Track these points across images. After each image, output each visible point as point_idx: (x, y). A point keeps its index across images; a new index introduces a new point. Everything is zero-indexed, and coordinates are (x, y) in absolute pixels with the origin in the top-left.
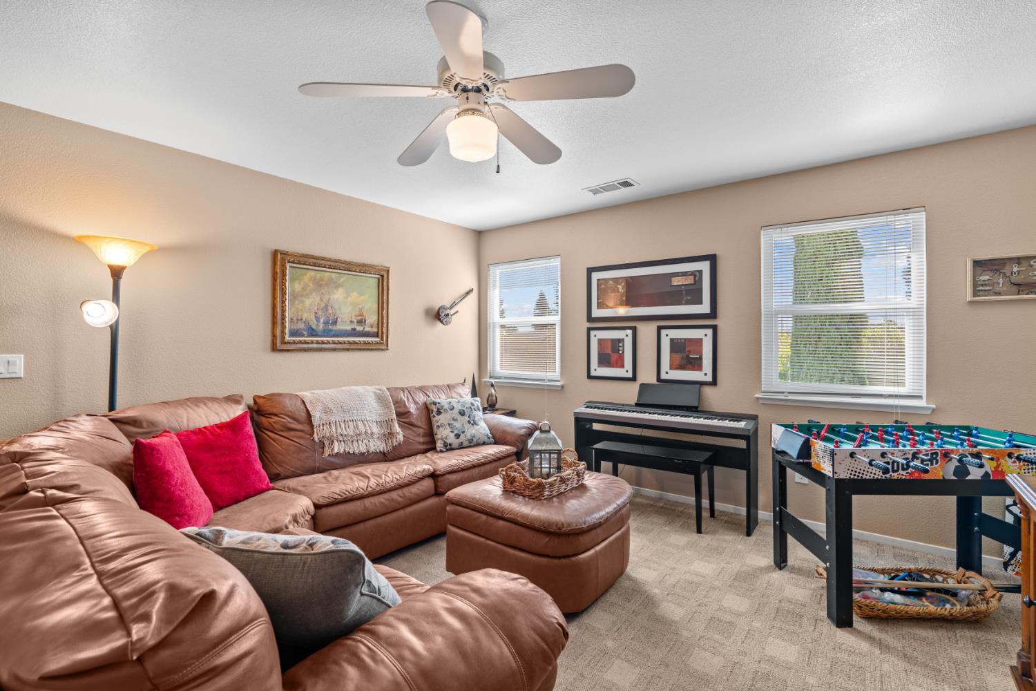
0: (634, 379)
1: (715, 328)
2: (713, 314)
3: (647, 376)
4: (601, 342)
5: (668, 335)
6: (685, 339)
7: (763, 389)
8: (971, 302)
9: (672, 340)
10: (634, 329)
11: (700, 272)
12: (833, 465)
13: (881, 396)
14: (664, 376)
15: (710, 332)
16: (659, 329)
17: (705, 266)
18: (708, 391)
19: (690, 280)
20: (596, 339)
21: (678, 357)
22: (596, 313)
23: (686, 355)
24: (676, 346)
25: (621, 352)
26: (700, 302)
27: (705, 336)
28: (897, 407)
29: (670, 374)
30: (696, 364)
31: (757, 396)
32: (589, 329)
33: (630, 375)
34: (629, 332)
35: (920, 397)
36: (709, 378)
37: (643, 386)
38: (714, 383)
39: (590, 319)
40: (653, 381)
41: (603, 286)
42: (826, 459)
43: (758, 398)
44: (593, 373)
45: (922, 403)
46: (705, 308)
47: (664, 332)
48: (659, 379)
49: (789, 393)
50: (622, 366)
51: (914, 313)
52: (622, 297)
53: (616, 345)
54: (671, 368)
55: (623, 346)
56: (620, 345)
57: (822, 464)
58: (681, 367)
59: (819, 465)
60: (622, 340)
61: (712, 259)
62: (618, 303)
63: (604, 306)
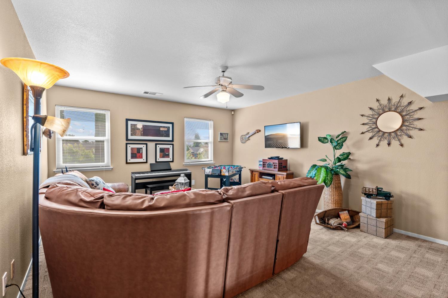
0: (146, 162)
1: (173, 145)
2: (173, 141)
3: (152, 160)
4: (132, 149)
5: (159, 147)
6: (164, 148)
7: (185, 162)
8: (220, 141)
9: (160, 148)
10: (146, 144)
11: (169, 127)
12: (229, 173)
13: (206, 161)
14: (158, 160)
15: (172, 146)
16: (156, 144)
17: (170, 125)
18: (171, 164)
19: (166, 129)
20: (130, 148)
21: (162, 154)
22: (130, 137)
23: (164, 153)
24: (162, 150)
25: (141, 153)
26: (169, 136)
27: (170, 147)
28: (210, 163)
29: (160, 159)
30: (168, 156)
31: (184, 164)
32: (127, 144)
33: (145, 161)
34: (145, 146)
36: (172, 160)
37: (151, 165)
38: (173, 161)
39: (127, 139)
40: (154, 162)
41: (133, 127)
42: (226, 172)
43: (184, 165)
44: (128, 161)
45: (212, 162)
46: (170, 138)
47: (158, 146)
48: (156, 162)
49: (191, 162)
50: (141, 157)
51: (211, 143)
52: (141, 132)
53: (139, 150)
54: (160, 158)
55: (142, 151)
56: (141, 150)
57: (225, 174)
58: (163, 157)
59: (224, 174)
60: (142, 148)
61: (172, 123)
62: (140, 134)
63: (134, 135)
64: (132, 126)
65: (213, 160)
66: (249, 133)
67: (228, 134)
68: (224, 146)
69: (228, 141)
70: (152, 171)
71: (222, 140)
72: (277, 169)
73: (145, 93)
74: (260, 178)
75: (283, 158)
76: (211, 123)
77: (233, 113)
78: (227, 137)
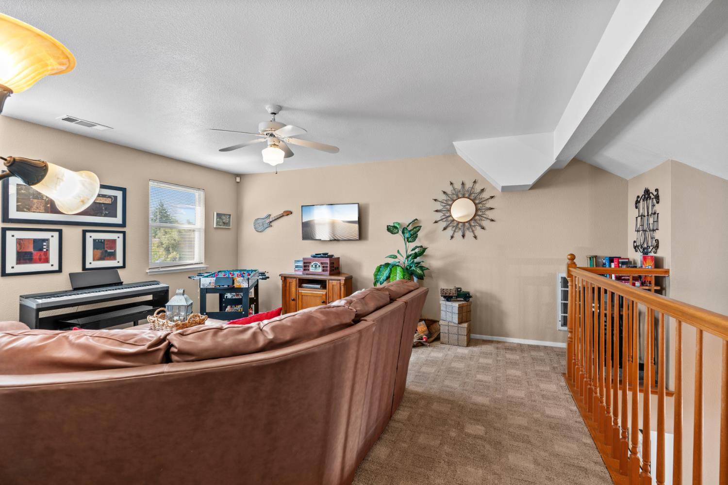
0: (60, 270)
1: (124, 233)
2: (124, 225)
3: (73, 265)
4: (20, 241)
5: (91, 238)
6: (104, 240)
7: (150, 267)
8: (216, 228)
9: (94, 240)
10: (60, 231)
11: (116, 197)
12: (248, 283)
13: (192, 264)
14: (88, 266)
15: (121, 235)
16: (84, 232)
17: (119, 194)
18: (120, 271)
19: (108, 201)
20: (14, 238)
21: (99, 252)
22: (14, 214)
23: (105, 250)
24: (98, 244)
26: (116, 216)
27: (118, 238)
28: (200, 268)
29: (91, 263)
30: (112, 256)
31: (148, 271)
32: (4, 230)
33: (56, 268)
34: (56, 234)
35: (202, 263)
36: (121, 264)
37: (72, 276)
38: (124, 267)
39: (6, 219)
40: (79, 270)
41: (23, 192)
42: (244, 282)
43: (148, 273)
44: (9, 270)
45: (202, 265)
46: (118, 220)
47: (88, 235)
48: (84, 268)
49: (162, 267)
50: (46, 261)
53: (39, 244)
54: (94, 260)
55: (48, 246)
56: (45, 244)
57: (242, 285)
58: (102, 258)
59: (240, 285)
60: (47, 240)
61: (124, 190)
62: (42, 208)
63: (25, 210)
64: (22, 189)
65: (203, 261)
66: (270, 215)
67: (230, 215)
68: (224, 237)
69: (231, 227)
70: (76, 289)
71: (220, 225)
72: (328, 273)
73: (68, 119)
74: (299, 287)
75: (333, 256)
76: (199, 195)
77: (238, 179)
78: (229, 221)
